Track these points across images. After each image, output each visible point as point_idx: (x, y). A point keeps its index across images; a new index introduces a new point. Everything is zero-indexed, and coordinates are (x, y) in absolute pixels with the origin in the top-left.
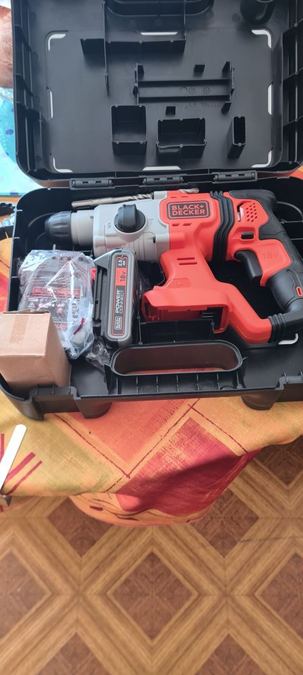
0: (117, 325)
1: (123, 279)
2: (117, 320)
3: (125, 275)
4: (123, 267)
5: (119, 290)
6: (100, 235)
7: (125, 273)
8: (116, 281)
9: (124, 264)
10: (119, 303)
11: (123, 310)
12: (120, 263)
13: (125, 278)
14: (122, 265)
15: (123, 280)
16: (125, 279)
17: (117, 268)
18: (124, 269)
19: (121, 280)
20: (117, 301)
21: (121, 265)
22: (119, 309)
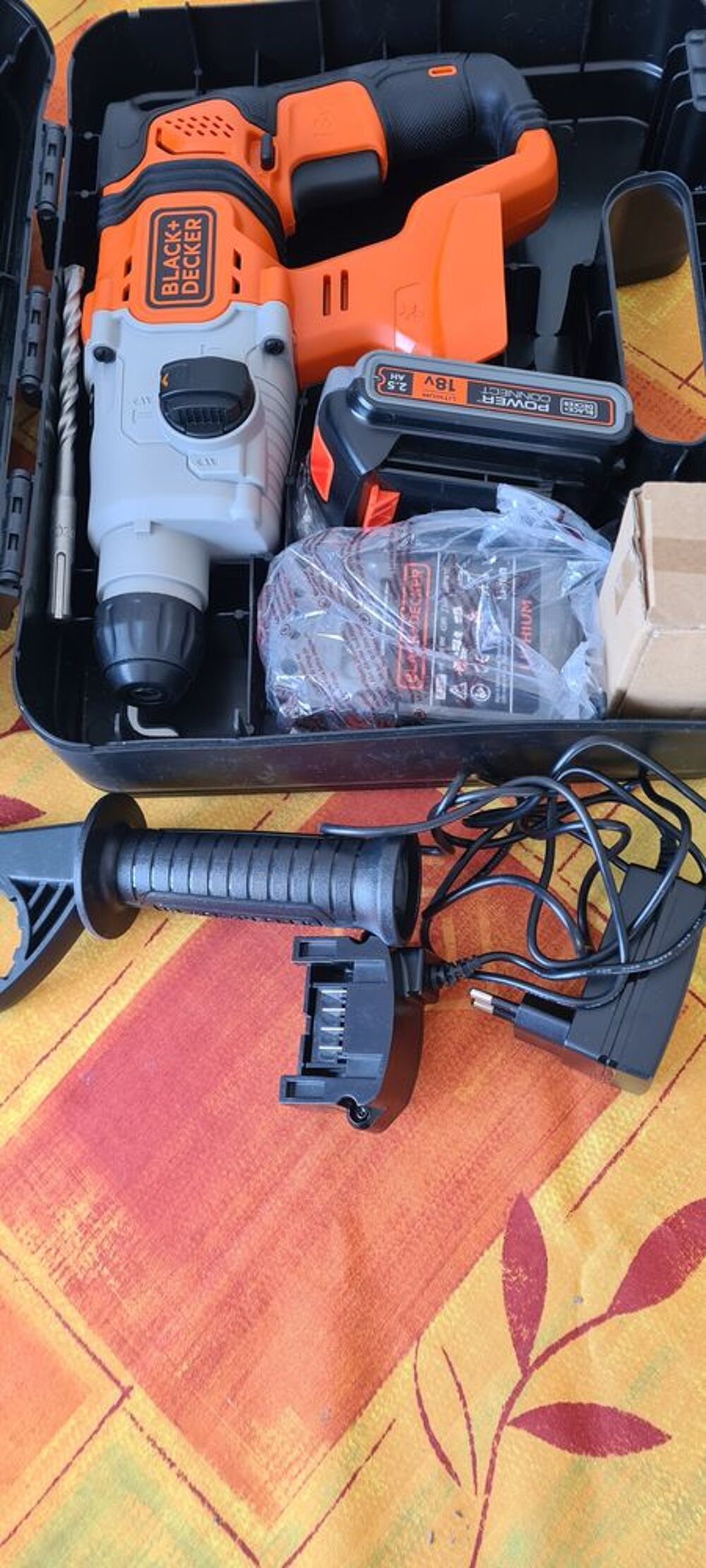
0: (584, 413)
1: (447, 385)
2: (571, 410)
3: (434, 377)
4: (409, 379)
5: (482, 398)
6: (233, 496)
7: (429, 378)
8: (452, 402)
9: (402, 378)
10: (519, 401)
11: (541, 393)
12: (397, 387)
13: (445, 380)
14: (404, 381)
15: (451, 385)
16: (448, 379)
17: (413, 396)
18: (418, 378)
19: (451, 389)
20: (515, 405)
21: (404, 385)
22: (539, 403)
